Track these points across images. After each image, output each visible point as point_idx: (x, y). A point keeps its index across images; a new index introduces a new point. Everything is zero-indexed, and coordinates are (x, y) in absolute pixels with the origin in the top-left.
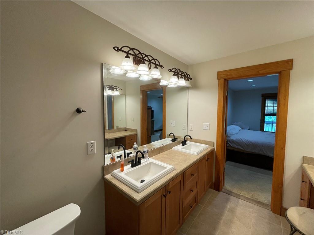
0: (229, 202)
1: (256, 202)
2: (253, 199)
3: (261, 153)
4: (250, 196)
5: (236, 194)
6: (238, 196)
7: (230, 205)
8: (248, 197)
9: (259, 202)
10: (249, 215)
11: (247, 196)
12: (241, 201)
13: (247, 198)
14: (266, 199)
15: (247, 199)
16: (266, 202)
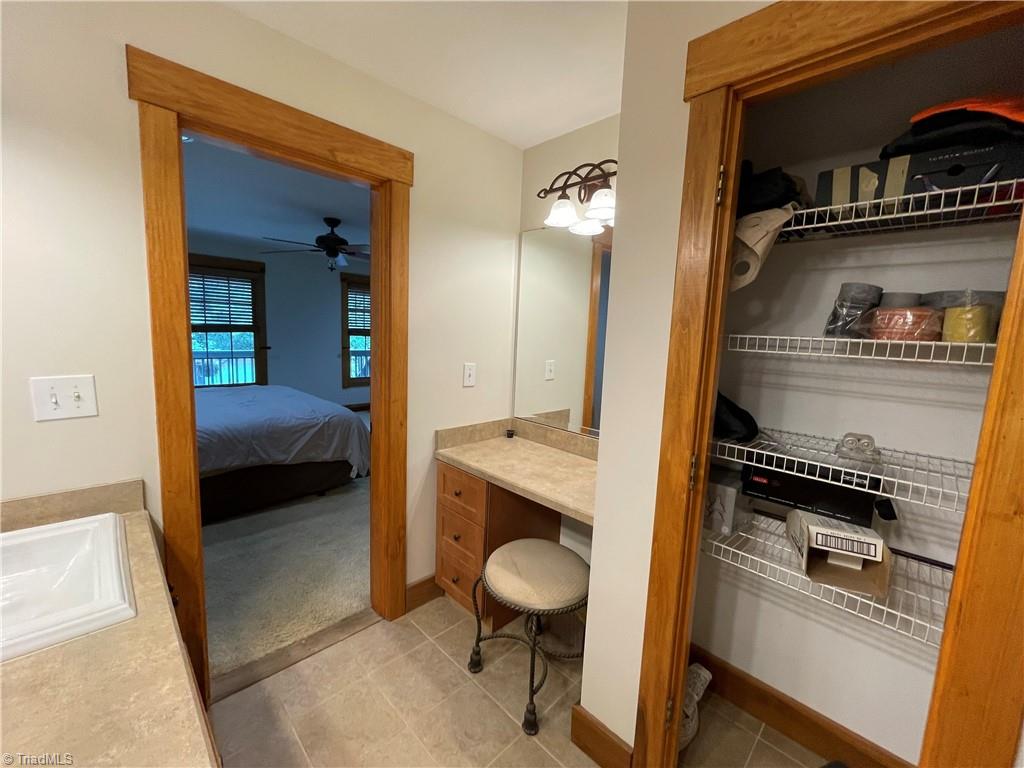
0: (281, 712)
1: (337, 628)
2: (324, 626)
3: (253, 461)
4: (312, 625)
5: (269, 658)
6: (282, 661)
7: (292, 723)
8: (311, 633)
9: (344, 620)
10: (364, 691)
11: (305, 630)
12: (306, 667)
13: (310, 637)
14: (348, 597)
15: (315, 642)
16: (355, 605)
